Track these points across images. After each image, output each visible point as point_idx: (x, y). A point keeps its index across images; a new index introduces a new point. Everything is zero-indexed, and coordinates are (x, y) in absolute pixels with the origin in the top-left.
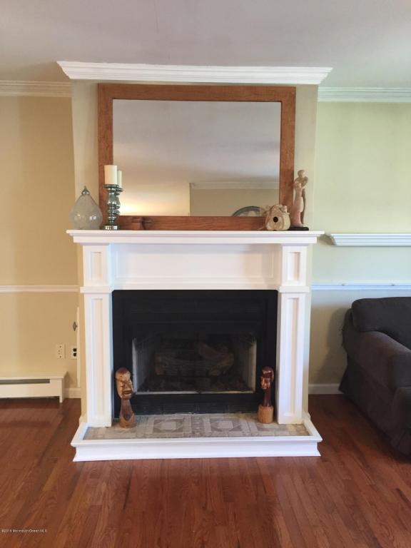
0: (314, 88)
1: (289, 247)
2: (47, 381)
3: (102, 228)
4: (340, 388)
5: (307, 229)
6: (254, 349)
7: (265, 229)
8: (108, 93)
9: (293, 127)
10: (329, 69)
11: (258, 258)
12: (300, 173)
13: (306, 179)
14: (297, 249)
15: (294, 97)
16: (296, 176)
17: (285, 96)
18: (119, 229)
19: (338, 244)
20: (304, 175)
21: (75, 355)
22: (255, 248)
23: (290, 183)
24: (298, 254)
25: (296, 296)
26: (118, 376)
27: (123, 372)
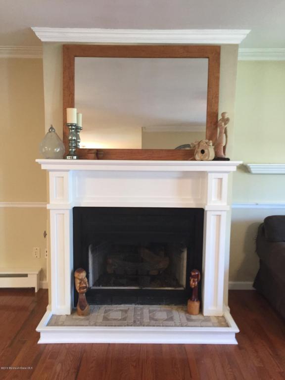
0: (235, 47)
1: (213, 174)
2: (26, 276)
3: (64, 158)
4: (254, 286)
5: (228, 159)
7: (194, 159)
8: (71, 52)
9: (218, 78)
10: (248, 31)
11: (189, 182)
12: (223, 114)
13: (228, 120)
14: (220, 176)
15: (219, 54)
16: (220, 117)
17: (211, 54)
18: (77, 159)
19: (253, 172)
20: (226, 116)
22: (186, 175)
23: (215, 123)
24: (221, 180)
25: (219, 213)
26: (76, 275)
27: (80, 272)
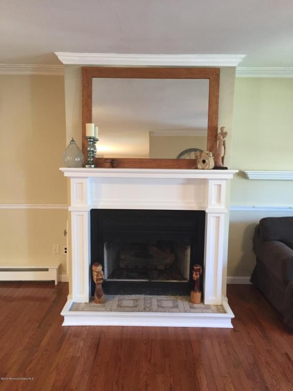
0: (233, 69)
1: (213, 181)
2: (47, 270)
3: (84, 166)
4: (251, 280)
5: (226, 168)
6: (189, 252)
7: (197, 168)
8: (89, 74)
9: (218, 97)
10: (243, 56)
11: (192, 188)
12: (222, 128)
13: (226, 133)
14: (219, 182)
15: (218, 75)
16: (219, 131)
17: (212, 75)
18: (95, 167)
19: (250, 178)
20: (225, 130)
21: (66, 252)
22: (189, 181)
23: (215, 136)
24: (220, 186)
25: (218, 215)
26: (94, 268)
27: (97, 265)
